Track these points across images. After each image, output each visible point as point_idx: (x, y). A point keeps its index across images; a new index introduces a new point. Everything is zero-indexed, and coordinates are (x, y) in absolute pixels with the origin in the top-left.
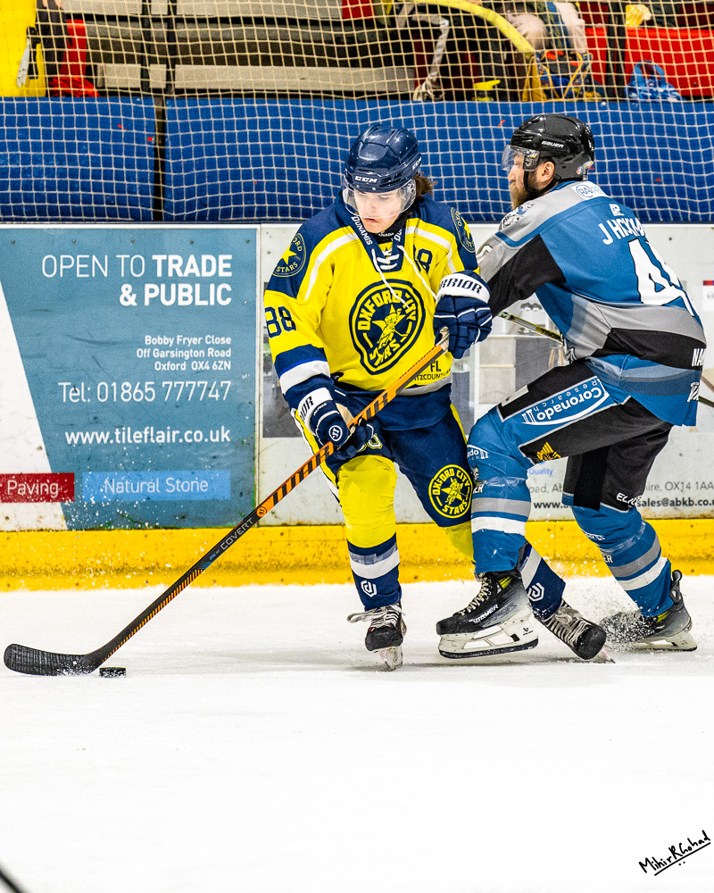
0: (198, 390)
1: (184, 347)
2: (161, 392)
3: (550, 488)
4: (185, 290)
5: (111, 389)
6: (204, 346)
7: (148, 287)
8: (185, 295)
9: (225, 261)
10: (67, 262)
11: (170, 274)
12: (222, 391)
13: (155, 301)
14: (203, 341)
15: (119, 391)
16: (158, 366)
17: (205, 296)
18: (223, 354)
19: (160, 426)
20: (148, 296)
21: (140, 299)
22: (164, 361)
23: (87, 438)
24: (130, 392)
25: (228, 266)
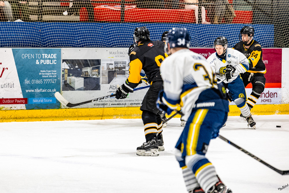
0: (50, 81)
1: (48, 73)
2: (43, 82)
3: (114, 101)
4: (48, 61)
5: (34, 81)
6: (51, 72)
7: (41, 60)
8: (48, 62)
9: (55, 55)
10: (26, 55)
11: (45, 58)
12: (55, 82)
13: (43, 63)
14: (51, 71)
15: (36, 82)
16: (43, 76)
17: (51, 62)
18: (55, 74)
19: (43, 89)
20: (41, 62)
21: (40, 63)
22: (44, 75)
23: (30, 91)
24: (38, 82)
25: (56, 56)
